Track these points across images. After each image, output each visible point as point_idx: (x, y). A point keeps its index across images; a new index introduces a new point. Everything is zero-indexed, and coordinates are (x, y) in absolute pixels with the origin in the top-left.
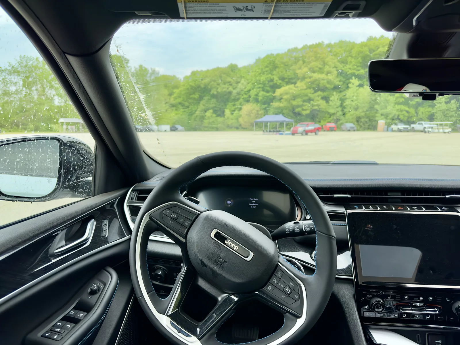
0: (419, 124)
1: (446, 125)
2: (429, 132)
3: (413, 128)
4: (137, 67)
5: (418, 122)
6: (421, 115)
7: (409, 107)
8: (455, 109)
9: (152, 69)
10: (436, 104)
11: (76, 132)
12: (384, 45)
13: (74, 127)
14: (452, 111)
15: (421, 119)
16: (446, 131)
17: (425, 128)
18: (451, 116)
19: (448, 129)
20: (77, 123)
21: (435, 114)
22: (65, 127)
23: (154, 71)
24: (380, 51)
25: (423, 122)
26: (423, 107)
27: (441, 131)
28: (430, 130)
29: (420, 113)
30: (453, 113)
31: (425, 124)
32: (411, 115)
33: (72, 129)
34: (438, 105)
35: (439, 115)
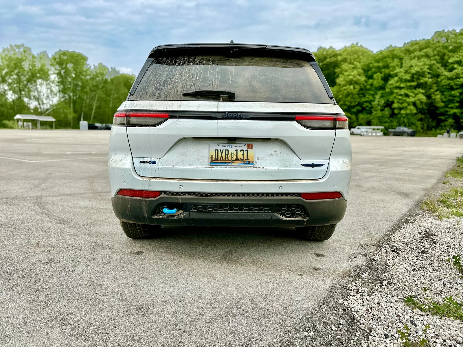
0: (358, 128)
1: (378, 129)
2: (364, 135)
3: (353, 132)
4: (97, 65)
5: (357, 127)
6: (360, 121)
7: (351, 114)
8: (388, 116)
9: (112, 68)
10: (373, 111)
11: (33, 129)
12: (331, 56)
13: (30, 124)
14: (386, 118)
15: (361, 125)
16: (378, 134)
17: (362, 132)
18: (386, 122)
19: (379, 133)
20: (34, 120)
21: (372, 120)
22: (20, 123)
23: (115, 69)
24: (328, 62)
25: (361, 127)
26: (362, 114)
27: (374, 134)
28: (365, 133)
29: (360, 119)
30: (387, 119)
31: (363, 128)
32: (352, 121)
33: (28, 126)
34: (375, 112)
35: (375, 121)
